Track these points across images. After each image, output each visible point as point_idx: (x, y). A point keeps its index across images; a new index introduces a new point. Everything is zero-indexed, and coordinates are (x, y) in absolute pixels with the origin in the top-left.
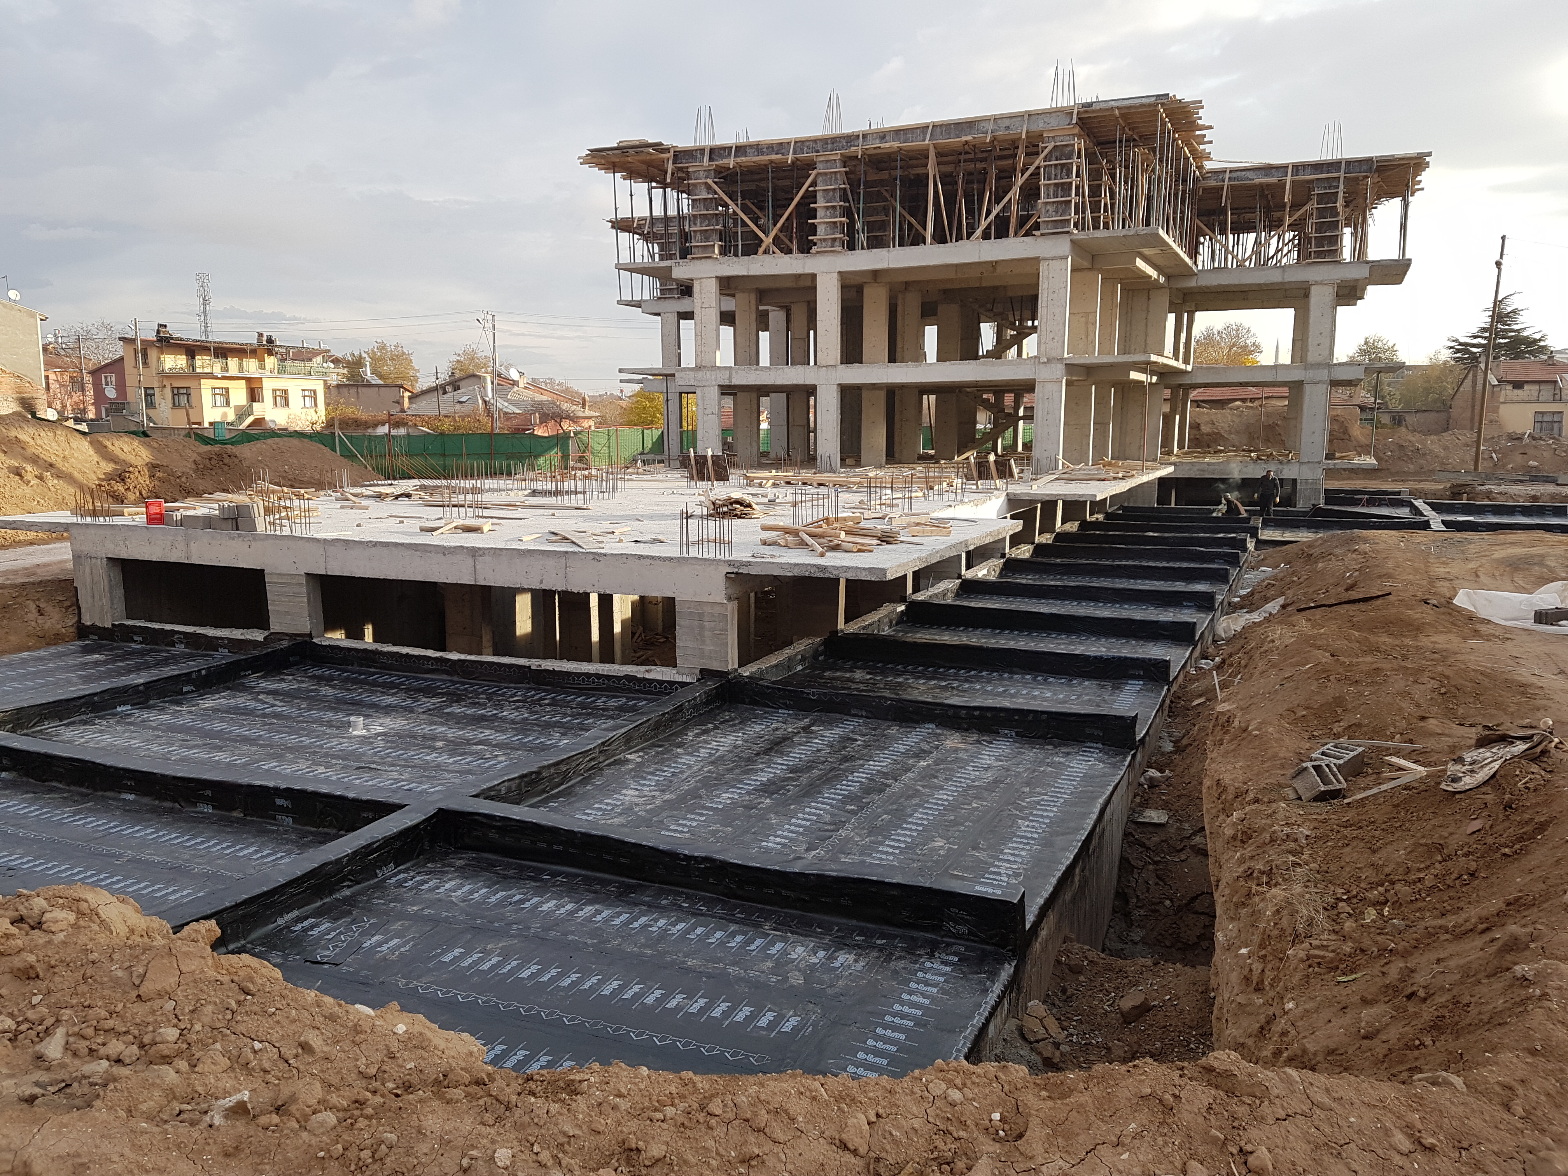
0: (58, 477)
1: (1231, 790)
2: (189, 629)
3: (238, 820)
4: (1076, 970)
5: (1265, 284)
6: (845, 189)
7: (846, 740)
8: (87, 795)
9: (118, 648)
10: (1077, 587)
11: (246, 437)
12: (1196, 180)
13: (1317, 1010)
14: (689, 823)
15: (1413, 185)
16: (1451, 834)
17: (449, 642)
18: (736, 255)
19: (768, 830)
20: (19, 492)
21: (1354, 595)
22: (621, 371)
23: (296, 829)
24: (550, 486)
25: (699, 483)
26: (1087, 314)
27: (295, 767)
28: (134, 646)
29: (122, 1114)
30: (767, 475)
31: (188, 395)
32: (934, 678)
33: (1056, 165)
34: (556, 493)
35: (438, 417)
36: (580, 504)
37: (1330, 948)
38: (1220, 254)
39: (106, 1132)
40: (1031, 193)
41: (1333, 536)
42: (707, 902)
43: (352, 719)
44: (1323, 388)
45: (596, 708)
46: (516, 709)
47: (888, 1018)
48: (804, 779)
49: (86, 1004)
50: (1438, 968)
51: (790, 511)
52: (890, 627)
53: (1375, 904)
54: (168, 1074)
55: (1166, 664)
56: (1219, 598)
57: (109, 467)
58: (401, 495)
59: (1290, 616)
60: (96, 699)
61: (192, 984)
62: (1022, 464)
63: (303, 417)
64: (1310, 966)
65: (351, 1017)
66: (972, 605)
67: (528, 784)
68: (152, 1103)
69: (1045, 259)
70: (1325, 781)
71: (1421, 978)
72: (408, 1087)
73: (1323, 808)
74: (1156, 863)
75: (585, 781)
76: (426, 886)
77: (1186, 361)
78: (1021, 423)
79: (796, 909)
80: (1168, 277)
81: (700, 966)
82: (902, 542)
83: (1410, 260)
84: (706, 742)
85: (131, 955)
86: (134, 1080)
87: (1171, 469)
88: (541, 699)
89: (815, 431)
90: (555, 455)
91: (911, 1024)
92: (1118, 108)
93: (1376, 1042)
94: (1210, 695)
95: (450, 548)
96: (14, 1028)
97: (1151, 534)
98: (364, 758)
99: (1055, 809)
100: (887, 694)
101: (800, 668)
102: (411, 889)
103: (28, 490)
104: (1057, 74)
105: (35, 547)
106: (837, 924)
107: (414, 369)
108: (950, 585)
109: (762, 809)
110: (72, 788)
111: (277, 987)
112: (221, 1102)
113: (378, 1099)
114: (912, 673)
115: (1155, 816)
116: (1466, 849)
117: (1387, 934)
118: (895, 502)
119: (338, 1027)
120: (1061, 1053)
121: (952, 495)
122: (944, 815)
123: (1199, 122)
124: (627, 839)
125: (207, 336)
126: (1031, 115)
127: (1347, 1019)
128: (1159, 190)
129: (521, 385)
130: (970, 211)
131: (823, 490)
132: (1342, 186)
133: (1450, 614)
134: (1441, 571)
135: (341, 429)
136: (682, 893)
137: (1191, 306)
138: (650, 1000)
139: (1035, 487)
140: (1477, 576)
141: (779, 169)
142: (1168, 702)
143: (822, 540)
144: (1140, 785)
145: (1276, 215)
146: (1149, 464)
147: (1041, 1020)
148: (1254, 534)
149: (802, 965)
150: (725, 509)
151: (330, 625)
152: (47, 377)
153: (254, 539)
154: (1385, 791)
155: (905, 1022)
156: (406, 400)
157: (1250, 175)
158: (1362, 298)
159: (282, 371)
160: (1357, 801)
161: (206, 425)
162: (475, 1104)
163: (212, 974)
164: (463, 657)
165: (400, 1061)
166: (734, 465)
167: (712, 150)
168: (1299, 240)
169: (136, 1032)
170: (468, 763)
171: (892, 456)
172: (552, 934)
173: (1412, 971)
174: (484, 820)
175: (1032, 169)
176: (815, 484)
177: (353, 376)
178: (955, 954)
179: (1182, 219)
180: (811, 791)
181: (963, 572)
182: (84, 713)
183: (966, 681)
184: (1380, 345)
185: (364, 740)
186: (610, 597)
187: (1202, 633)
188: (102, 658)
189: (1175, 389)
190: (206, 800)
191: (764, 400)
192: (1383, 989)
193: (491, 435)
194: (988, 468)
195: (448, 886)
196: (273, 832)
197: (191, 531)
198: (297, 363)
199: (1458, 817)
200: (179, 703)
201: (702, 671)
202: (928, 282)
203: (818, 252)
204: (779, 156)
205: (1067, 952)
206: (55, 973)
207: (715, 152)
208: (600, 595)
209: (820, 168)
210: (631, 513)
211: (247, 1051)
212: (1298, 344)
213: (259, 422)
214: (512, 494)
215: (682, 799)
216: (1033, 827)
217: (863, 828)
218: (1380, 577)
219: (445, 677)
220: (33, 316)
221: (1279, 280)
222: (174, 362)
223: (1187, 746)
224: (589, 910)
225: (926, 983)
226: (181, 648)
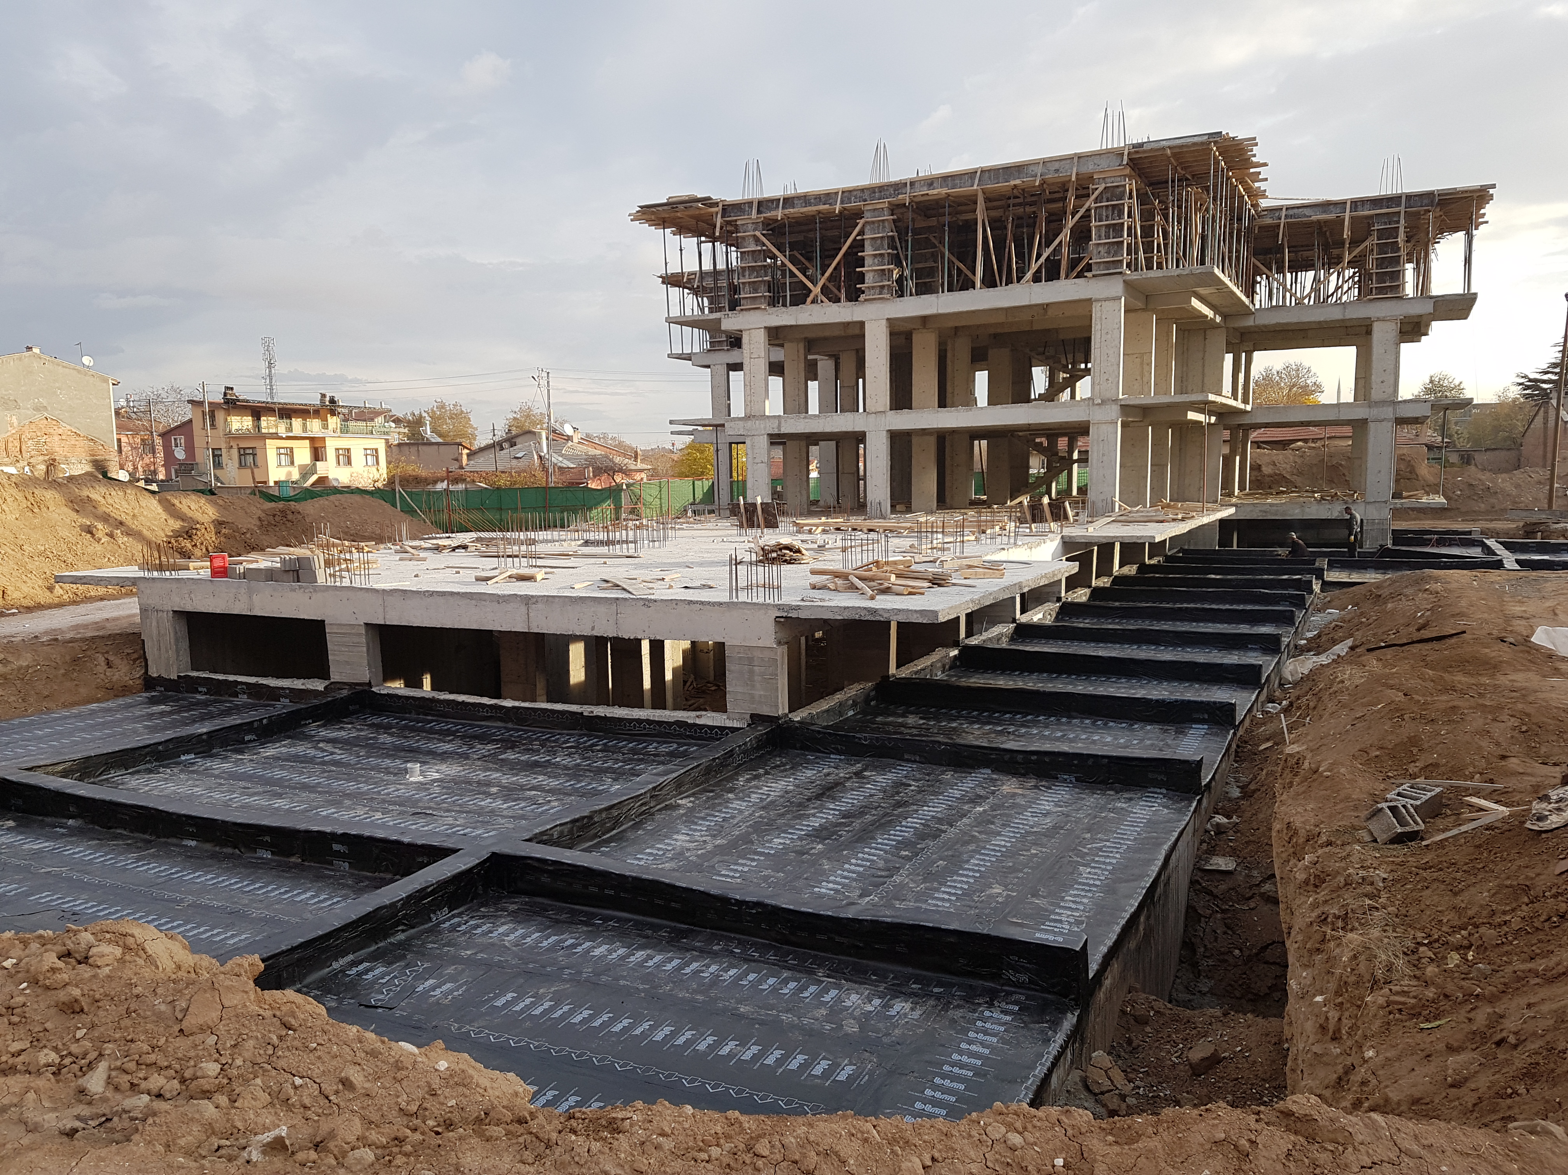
0: (128, 534)
1: (1302, 833)
2: (252, 680)
3: (296, 866)
4: (1141, 1021)
5: (1326, 322)
6: (893, 237)
7: (899, 785)
8: (150, 842)
9: (184, 699)
10: (1138, 630)
11: (309, 494)
12: (1251, 218)
13: (1399, 1058)
14: (740, 868)
15: (1477, 218)
16: (1538, 875)
17: (504, 690)
18: (784, 305)
19: (821, 876)
20: (90, 550)
21: (1426, 634)
22: (671, 422)
23: (352, 874)
24: (602, 536)
25: (749, 531)
26: (1142, 355)
27: (352, 813)
28: (199, 697)
29: (160, 1148)
30: (815, 521)
31: (254, 455)
32: (989, 723)
33: (1107, 206)
34: (608, 543)
35: (494, 474)
36: (631, 552)
37: (1411, 994)
38: (1278, 292)
39: (143, 1166)
40: (1081, 235)
41: (1402, 577)
42: (758, 947)
43: (409, 765)
44: (1389, 426)
45: (647, 754)
46: (569, 755)
47: (946, 1068)
48: (857, 824)
49: (129, 1038)
50: (1529, 1013)
51: (839, 556)
52: (943, 672)
53: (1458, 948)
54: (208, 1109)
55: (1231, 708)
56: (1285, 640)
57: (177, 525)
58: (458, 547)
59: (1359, 656)
60: (160, 748)
61: (233, 1019)
62: (1076, 508)
63: (365, 475)
64: (1390, 1013)
65: (393, 1053)
66: (1028, 649)
67: (581, 828)
68: (190, 1138)
69: (1098, 300)
70: (1402, 823)
71: (1511, 1024)
72: (449, 1125)
73: (1400, 851)
74: (1224, 911)
75: (637, 826)
76: (479, 931)
77: (1245, 401)
78: (1075, 466)
79: (850, 956)
80: (1225, 317)
81: (753, 1013)
82: (954, 584)
83: (1476, 294)
84: (758, 788)
85: (174, 990)
86: (173, 1115)
87: (1232, 510)
88: (593, 745)
89: (864, 479)
90: (608, 506)
91: (971, 1074)
92: (1170, 148)
93: (1464, 1090)
94: (1278, 739)
95: (504, 596)
96: (57, 1061)
97: (1213, 576)
98: (420, 804)
99: (1118, 856)
100: (941, 738)
101: (851, 713)
102: (465, 933)
103: (99, 548)
104: (1106, 116)
105: (105, 602)
106: (892, 972)
107: (471, 427)
108: (1004, 629)
109: (814, 854)
110: (136, 835)
111: (319, 1022)
112: (260, 1137)
113: (418, 1136)
114: (966, 718)
115: (1222, 863)
116: (1554, 891)
117: (1472, 979)
118: (946, 546)
119: (379, 1063)
120: (1128, 1106)
121: (1005, 539)
122: (1002, 861)
123: (1253, 159)
124: (678, 884)
125: (272, 398)
126: (1080, 157)
127: (1432, 1068)
128: (1213, 230)
129: (576, 440)
130: (1020, 256)
131: (873, 535)
132: (1402, 221)
133: (1528, 652)
134: (1518, 609)
135: (402, 486)
136: (734, 938)
137: (1249, 345)
138: (702, 1047)
139: (1091, 529)
140: (1555, 614)
141: (827, 220)
142: (1234, 746)
143: (872, 584)
144: (1207, 831)
145: (1335, 252)
146: (1209, 505)
147: (1106, 1072)
148: (1320, 576)
149: (857, 1013)
150: (774, 555)
151: (389, 676)
152: (119, 440)
153: (315, 591)
154: (1466, 832)
155: (964, 1072)
156: (465, 457)
157: (1307, 212)
158: (1426, 334)
159: (345, 430)
160: (1436, 843)
161: (272, 484)
162: (514, 1141)
163: (254, 1008)
164: (517, 704)
165: (442, 1099)
166: (784, 513)
167: (760, 203)
168: (1360, 276)
169: (178, 1067)
170: (522, 809)
171: (943, 502)
172: (604, 978)
173: (1502, 1017)
174: (536, 864)
175: (1082, 211)
176: (866, 531)
177: (413, 435)
178: (1015, 1003)
179: (1238, 258)
180: (864, 837)
181: (1018, 615)
182: (149, 762)
183: (1023, 726)
184: (1446, 383)
185: (421, 786)
186: (661, 643)
187: (1269, 676)
188: (168, 708)
189: (1235, 429)
190: (265, 846)
191: (814, 450)
192: (1471, 1036)
193: (546, 489)
194: (1042, 511)
195: (501, 930)
196: (330, 877)
197: (253, 583)
198: (360, 423)
199: (1545, 857)
200: (241, 752)
201: (752, 716)
202: (979, 326)
203: (866, 300)
204: (827, 206)
205: (1132, 1003)
206: (99, 1007)
207: (763, 204)
208: (651, 641)
209: (868, 217)
210: (681, 560)
211: (288, 1087)
212: (1362, 382)
213: (322, 480)
214: (565, 544)
215: (733, 844)
216: (1095, 874)
217: (918, 875)
218: (1453, 616)
219: (499, 724)
220: (106, 381)
221: (1340, 317)
222: (240, 423)
223: (1254, 791)
224: (640, 955)
225: (986, 1032)
226: (244, 698)
